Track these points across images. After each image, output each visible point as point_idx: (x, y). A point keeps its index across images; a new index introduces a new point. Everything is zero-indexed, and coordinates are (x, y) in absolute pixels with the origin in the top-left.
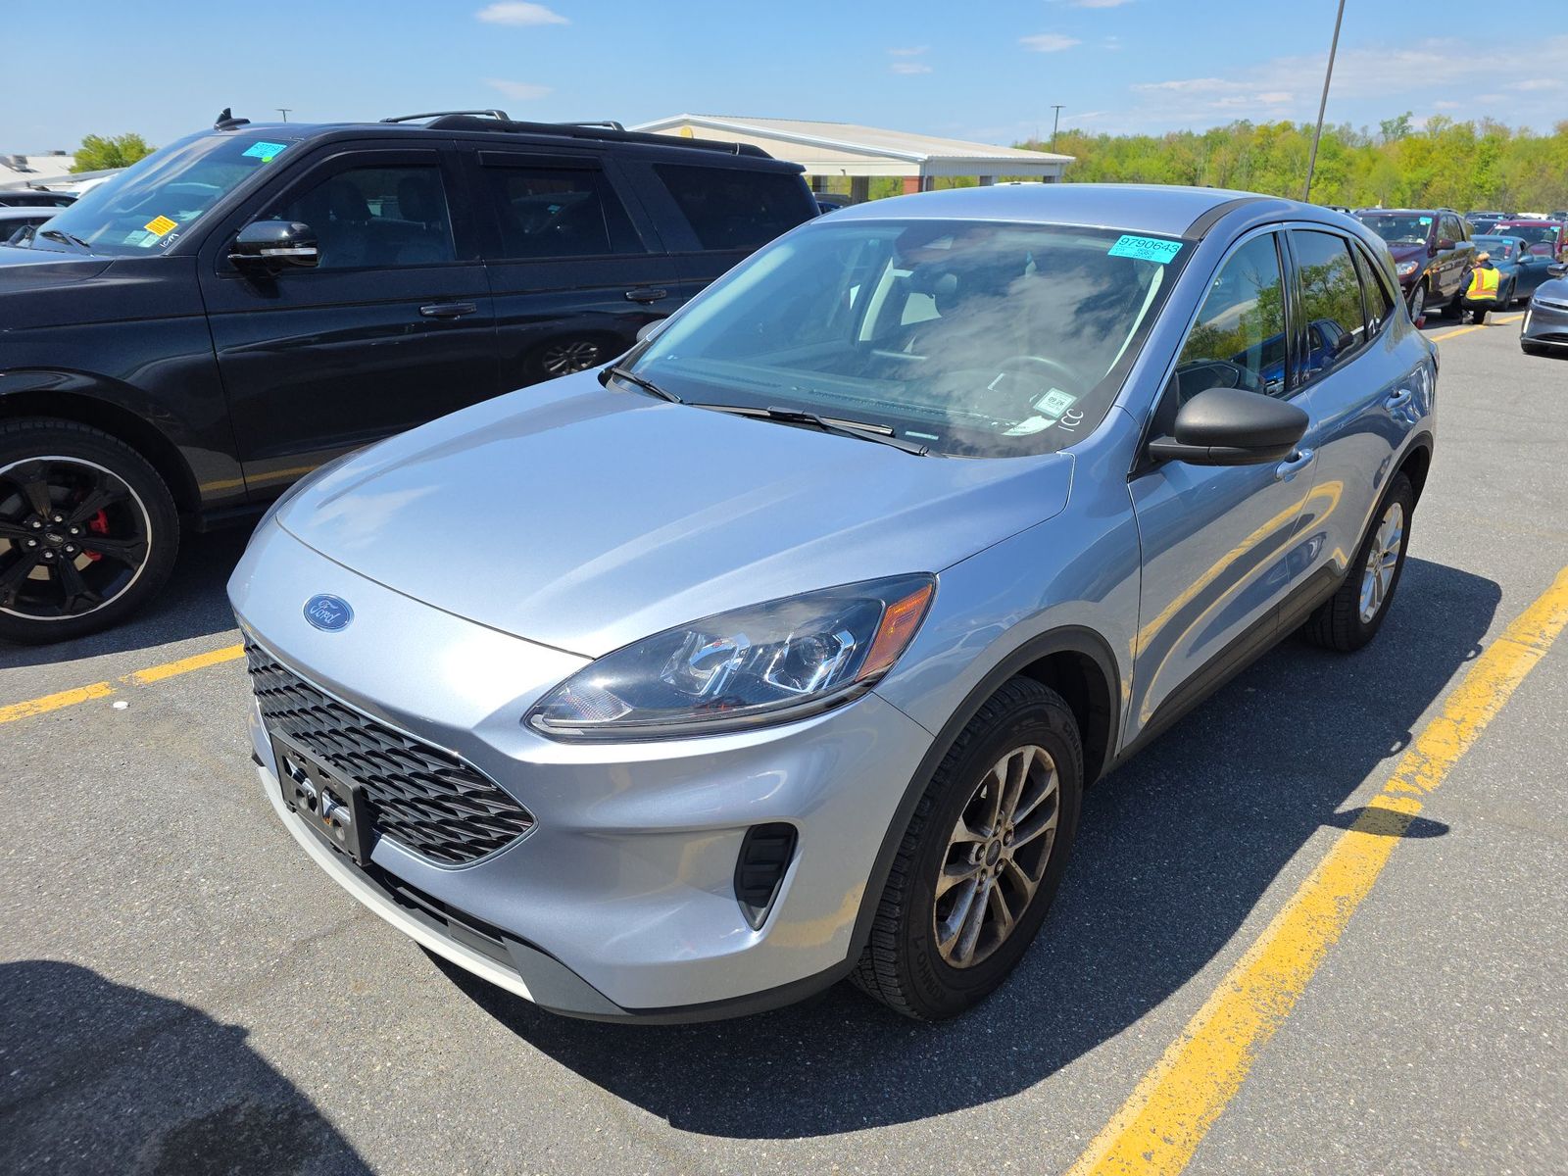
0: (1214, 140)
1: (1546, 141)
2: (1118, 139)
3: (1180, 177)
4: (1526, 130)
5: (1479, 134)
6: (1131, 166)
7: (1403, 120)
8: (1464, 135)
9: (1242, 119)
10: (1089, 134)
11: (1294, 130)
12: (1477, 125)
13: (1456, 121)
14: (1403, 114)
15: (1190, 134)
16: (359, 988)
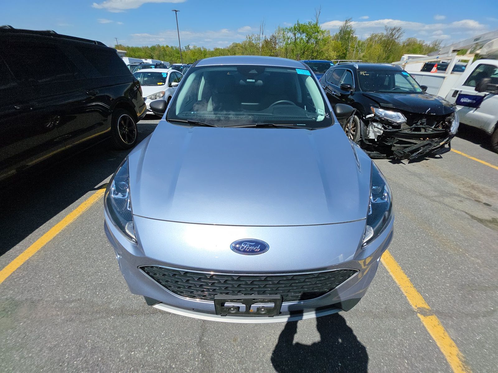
0: (153, 49)
1: (213, 51)
2: (132, 47)
3: (149, 57)
4: (210, 49)
5: (202, 50)
6: (137, 54)
7: (188, 46)
8: (199, 50)
9: (158, 44)
10: (124, 46)
11: (169, 47)
12: (201, 48)
13: (198, 47)
14: (188, 45)
15: (148, 47)
16: (235, 340)
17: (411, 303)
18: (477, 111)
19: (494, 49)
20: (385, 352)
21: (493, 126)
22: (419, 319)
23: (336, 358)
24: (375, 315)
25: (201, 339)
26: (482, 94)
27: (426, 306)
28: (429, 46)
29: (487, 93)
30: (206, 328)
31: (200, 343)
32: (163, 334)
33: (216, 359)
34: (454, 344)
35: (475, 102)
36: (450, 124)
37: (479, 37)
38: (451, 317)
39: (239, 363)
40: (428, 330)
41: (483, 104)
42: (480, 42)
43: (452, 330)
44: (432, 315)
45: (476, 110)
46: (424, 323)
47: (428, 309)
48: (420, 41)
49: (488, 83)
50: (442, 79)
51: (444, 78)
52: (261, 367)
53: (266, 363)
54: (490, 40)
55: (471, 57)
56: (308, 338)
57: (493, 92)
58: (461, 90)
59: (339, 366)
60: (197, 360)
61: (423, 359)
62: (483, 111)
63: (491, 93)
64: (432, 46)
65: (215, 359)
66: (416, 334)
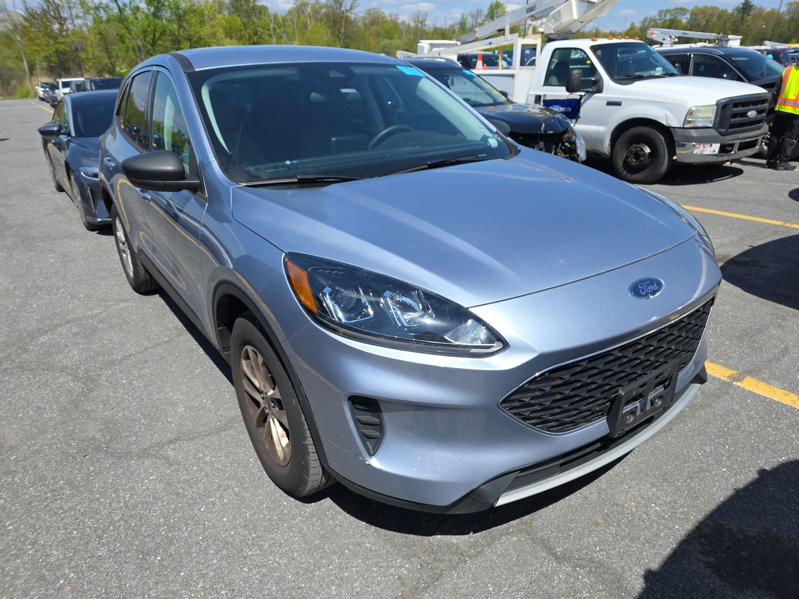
16: (597, 524)
17: (717, 376)
18: (580, 124)
19: (565, 23)
20: (745, 433)
21: (607, 142)
22: (739, 387)
23: (715, 466)
24: (701, 405)
25: (555, 555)
26: (576, 95)
27: (734, 372)
28: (409, 24)
29: (583, 94)
30: (543, 540)
31: (560, 559)
32: (491, 589)
33: (603, 558)
34: (787, 392)
35: (570, 110)
36: (574, 145)
37: (533, 5)
38: (760, 370)
39: (632, 540)
40: (756, 392)
41: (583, 110)
42: (537, 13)
43: (773, 381)
44: (745, 377)
45: (576, 121)
46: (747, 388)
47: (736, 374)
48: (391, 15)
49: (580, 77)
50: (510, 79)
51: (512, 76)
52: (659, 527)
53: (660, 520)
54: (553, 8)
55: (537, 39)
56: (670, 468)
57: (590, 90)
58: (544, 93)
59: (725, 471)
60: (580, 577)
61: (779, 419)
62: (587, 123)
63: (587, 92)
64: (414, 24)
65: (601, 560)
66: (751, 401)
